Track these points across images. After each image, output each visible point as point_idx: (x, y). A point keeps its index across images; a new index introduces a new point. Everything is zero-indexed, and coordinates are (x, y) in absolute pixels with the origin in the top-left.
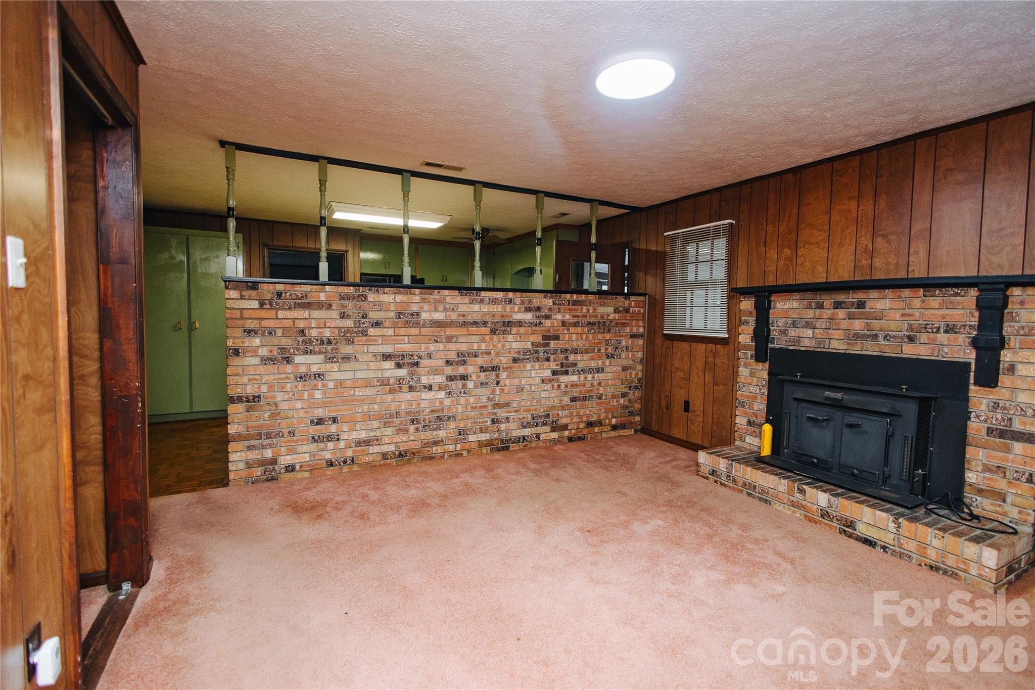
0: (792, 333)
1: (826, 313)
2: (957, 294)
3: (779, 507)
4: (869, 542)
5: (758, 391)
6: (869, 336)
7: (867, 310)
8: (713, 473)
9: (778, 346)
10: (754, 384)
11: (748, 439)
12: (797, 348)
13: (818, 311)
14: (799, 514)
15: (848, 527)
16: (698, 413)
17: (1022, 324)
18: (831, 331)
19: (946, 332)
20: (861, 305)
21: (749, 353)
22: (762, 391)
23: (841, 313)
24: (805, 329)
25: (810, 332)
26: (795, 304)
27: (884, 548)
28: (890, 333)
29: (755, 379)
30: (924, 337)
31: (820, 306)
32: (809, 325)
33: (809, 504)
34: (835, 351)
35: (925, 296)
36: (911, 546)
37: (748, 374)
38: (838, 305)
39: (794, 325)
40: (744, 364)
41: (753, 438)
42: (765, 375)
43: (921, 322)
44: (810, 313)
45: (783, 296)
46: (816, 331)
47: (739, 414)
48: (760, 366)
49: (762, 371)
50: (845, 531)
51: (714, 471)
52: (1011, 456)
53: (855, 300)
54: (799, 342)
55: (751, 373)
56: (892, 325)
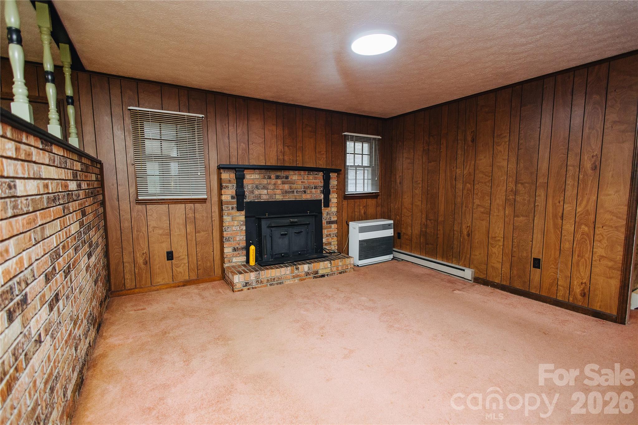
0: (257, 192)
1: (273, 181)
2: (316, 174)
3: (288, 282)
4: (323, 276)
5: (238, 229)
6: (291, 192)
7: (289, 180)
8: (247, 284)
9: (249, 201)
10: (235, 225)
11: (234, 260)
12: (259, 200)
13: (269, 180)
14: (297, 280)
15: (317, 275)
16: (183, 257)
17: (332, 185)
18: (275, 190)
19: (314, 189)
20: (287, 177)
21: (230, 206)
22: (241, 228)
23: (279, 181)
24: (263, 190)
25: (266, 191)
26: (257, 176)
27: (327, 275)
28: (298, 190)
29: (236, 222)
30: (308, 191)
31: (270, 178)
32: (265, 188)
33: (300, 273)
34: (278, 200)
35: (308, 174)
36: (334, 269)
37: (231, 220)
38: (277, 177)
39: (257, 188)
40: (227, 214)
41: (237, 258)
42: (243, 218)
43: (307, 185)
44: (265, 181)
45: (250, 171)
46: (269, 191)
47: (227, 246)
48: (238, 213)
49: (241, 216)
50: (315, 276)
51: (246, 283)
52: (332, 229)
53: (284, 175)
54: (260, 197)
55: (232, 219)
56: (299, 186)
